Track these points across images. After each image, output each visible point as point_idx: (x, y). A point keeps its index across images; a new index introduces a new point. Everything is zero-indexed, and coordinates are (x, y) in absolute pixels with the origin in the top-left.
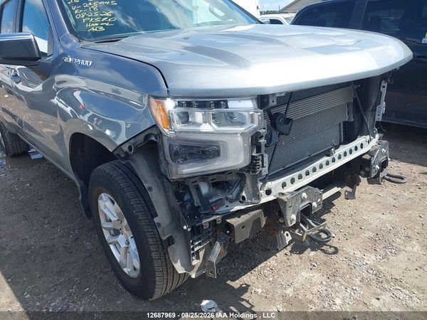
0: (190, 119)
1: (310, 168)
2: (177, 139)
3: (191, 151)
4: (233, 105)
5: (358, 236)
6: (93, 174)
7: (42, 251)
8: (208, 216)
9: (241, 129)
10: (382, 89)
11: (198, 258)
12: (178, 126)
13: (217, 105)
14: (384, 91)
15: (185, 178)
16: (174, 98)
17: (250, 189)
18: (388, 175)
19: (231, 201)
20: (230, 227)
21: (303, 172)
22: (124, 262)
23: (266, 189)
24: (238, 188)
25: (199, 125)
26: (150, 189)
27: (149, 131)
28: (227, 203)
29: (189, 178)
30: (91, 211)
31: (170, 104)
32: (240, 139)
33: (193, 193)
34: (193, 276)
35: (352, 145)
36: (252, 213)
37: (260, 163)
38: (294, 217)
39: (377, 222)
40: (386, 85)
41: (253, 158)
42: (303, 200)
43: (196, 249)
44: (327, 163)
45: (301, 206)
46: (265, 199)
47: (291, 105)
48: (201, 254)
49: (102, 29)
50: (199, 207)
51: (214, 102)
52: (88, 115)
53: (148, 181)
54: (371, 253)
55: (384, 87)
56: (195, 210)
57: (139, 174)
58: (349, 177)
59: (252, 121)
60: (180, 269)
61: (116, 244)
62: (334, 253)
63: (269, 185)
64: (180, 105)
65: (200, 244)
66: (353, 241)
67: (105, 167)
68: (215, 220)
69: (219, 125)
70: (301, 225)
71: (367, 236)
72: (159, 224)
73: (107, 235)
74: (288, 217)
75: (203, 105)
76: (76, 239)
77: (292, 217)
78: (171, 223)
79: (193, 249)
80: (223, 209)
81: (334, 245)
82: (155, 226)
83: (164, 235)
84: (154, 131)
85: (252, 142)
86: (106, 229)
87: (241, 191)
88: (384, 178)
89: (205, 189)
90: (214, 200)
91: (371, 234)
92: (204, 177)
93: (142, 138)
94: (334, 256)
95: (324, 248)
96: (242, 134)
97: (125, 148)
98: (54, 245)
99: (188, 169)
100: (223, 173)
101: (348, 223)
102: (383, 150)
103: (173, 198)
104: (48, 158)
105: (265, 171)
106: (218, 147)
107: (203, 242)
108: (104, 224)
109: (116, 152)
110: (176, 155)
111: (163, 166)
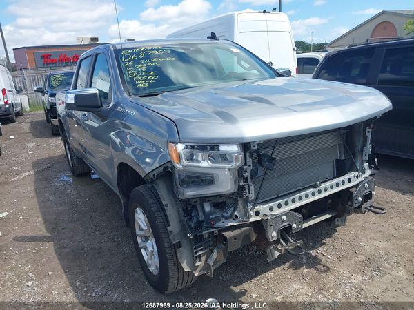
0: (194, 157)
1: (296, 196)
2: (184, 171)
3: (194, 180)
4: (223, 148)
5: (351, 259)
6: (132, 193)
7: (92, 252)
8: (207, 228)
9: (229, 166)
10: (367, 134)
11: (200, 261)
12: (185, 162)
13: (212, 148)
14: (369, 135)
15: (189, 199)
16: (183, 143)
17: (242, 210)
18: (371, 206)
19: (226, 218)
20: (224, 238)
21: (289, 199)
22: (150, 262)
23: (255, 211)
24: (232, 209)
25: (199, 162)
26: (166, 205)
27: (166, 165)
28: (223, 220)
29: (193, 198)
30: (130, 222)
31: (180, 147)
32: (227, 172)
33: (199, 211)
34: (196, 275)
35: (339, 180)
36: (243, 229)
37: (247, 190)
38: (274, 234)
39: (373, 248)
40: (370, 130)
41: (240, 186)
42: (283, 222)
43: (198, 254)
44: (313, 194)
45: (281, 225)
46: (254, 219)
47: (277, 148)
48: (203, 258)
49: (147, 85)
50: (203, 221)
51: (209, 147)
52: (132, 148)
53: (166, 199)
54: (358, 273)
55: (369, 132)
56: (199, 223)
57: (160, 194)
58: (340, 206)
59: (237, 160)
60: (186, 267)
61: (145, 248)
62: (326, 271)
63: (259, 208)
64: (187, 147)
65: (201, 250)
66: (346, 262)
67: (140, 188)
68: (213, 232)
69: (213, 162)
70: (281, 241)
71: (360, 259)
72: (171, 232)
73: (139, 241)
74: (269, 234)
75: (202, 148)
76: (118, 245)
77: (274, 235)
78: (180, 231)
79: (196, 253)
80: (219, 224)
81: (328, 265)
82: (168, 233)
83: (175, 241)
84: (169, 165)
85: (239, 175)
86: (139, 236)
87: (234, 211)
88: (366, 208)
89: (208, 208)
90: (213, 217)
91: (364, 258)
92: (204, 199)
93: (162, 169)
94: (325, 274)
95: (318, 266)
96: (229, 169)
97: (151, 175)
98: (101, 248)
99: (191, 192)
100: (216, 196)
101: (345, 247)
102: (366, 184)
103: (182, 213)
104: (103, 179)
105: (252, 197)
106: (213, 177)
107: (205, 248)
108: (138, 232)
109: (146, 178)
110: (183, 182)
111: (175, 189)
